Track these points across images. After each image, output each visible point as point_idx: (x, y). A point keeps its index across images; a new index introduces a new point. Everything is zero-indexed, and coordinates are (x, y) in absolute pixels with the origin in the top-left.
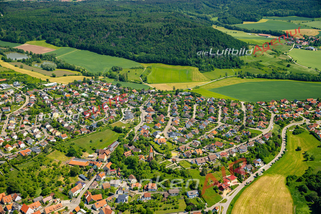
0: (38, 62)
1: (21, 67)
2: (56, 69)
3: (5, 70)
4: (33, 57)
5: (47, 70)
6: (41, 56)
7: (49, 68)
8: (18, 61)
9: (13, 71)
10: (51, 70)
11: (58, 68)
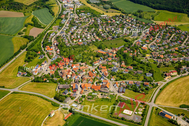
0: (103, 5)
1: (94, 7)
2: (110, 9)
3: (86, 7)
4: (101, 2)
5: (105, 9)
6: (105, 2)
7: (106, 8)
8: (94, 3)
9: (90, 8)
10: (107, 9)
11: (111, 8)
